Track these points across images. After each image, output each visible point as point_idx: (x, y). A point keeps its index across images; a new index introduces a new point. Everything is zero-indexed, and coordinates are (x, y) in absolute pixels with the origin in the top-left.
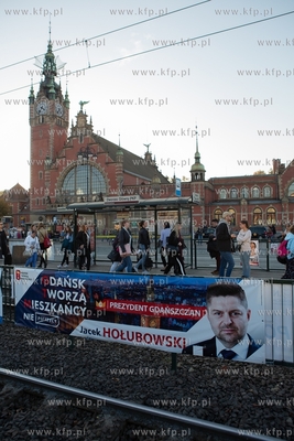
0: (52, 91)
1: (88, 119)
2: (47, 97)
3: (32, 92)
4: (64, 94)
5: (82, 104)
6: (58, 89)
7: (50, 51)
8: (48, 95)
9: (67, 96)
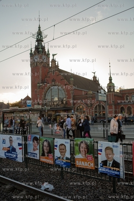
0: (40, 50)
1: (57, 63)
2: (38, 53)
3: (31, 51)
4: (46, 50)
5: (53, 55)
6: (43, 48)
7: (39, 30)
8: (38, 52)
9: (48, 51)
